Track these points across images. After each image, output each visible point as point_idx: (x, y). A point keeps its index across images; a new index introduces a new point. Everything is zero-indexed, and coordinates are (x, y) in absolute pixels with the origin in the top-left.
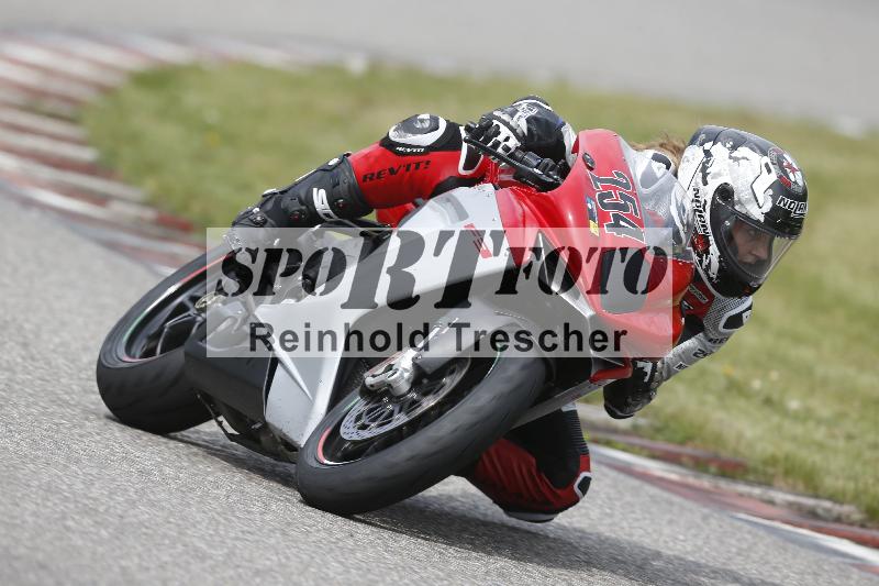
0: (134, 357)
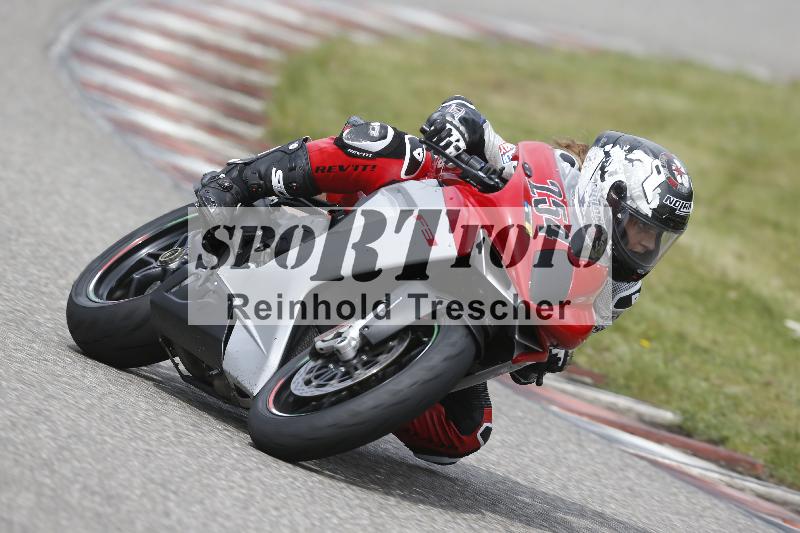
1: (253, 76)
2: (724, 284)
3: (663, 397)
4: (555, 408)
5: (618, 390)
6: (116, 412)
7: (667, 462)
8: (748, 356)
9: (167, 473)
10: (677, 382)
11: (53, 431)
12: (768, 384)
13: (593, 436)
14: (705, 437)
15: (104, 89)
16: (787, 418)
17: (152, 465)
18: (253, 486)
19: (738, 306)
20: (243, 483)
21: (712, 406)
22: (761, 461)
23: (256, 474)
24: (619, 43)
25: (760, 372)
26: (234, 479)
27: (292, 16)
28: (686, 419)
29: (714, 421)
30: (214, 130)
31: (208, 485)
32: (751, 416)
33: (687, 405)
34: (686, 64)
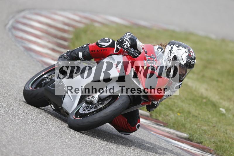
0: (33, 88)
1: (65, 35)
2: (202, 97)
3: (184, 130)
4: (152, 132)
5: (170, 128)
6: (25, 131)
7: (185, 148)
8: (209, 118)
9: (39, 149)
10: (188, 125)
11: (6, 136)
12: (214, 126)
13: (163, 141)
14: (196, 142)
15: (22, 38)
16: (220, 136)
17: (35, 147)
18: (64, 153)
19: (206, 104)
20: (62, 152)
21: (198, 133)
22: (212, 149)
23: (65, 150)
24: (172, 27)
25: (212, 123)
26: (59, 151)
27: (77, 18)
28: (191, 136)
29: (199, 137)
30: (53, 50)
31: (51, 153)
32: (209, 136)
33: (190, 132)
34: (191, 34)
